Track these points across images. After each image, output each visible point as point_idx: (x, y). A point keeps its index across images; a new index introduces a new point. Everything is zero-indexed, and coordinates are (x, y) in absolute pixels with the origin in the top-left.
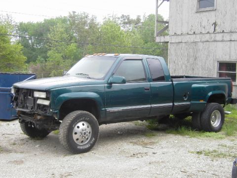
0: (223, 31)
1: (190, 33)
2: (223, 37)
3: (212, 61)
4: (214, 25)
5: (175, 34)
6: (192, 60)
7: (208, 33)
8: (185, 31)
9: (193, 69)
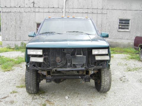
0: (39, 7)
1: (16, 6)
2: (39, 10)
3: (33, 23)
4: (33, 3)
5: (5, 7)
6: (19, 22)
7: (29, 7)
8: (13, 5)
9: (20, 28)
